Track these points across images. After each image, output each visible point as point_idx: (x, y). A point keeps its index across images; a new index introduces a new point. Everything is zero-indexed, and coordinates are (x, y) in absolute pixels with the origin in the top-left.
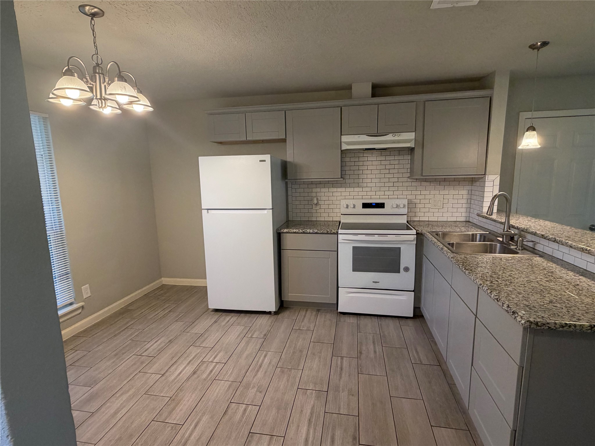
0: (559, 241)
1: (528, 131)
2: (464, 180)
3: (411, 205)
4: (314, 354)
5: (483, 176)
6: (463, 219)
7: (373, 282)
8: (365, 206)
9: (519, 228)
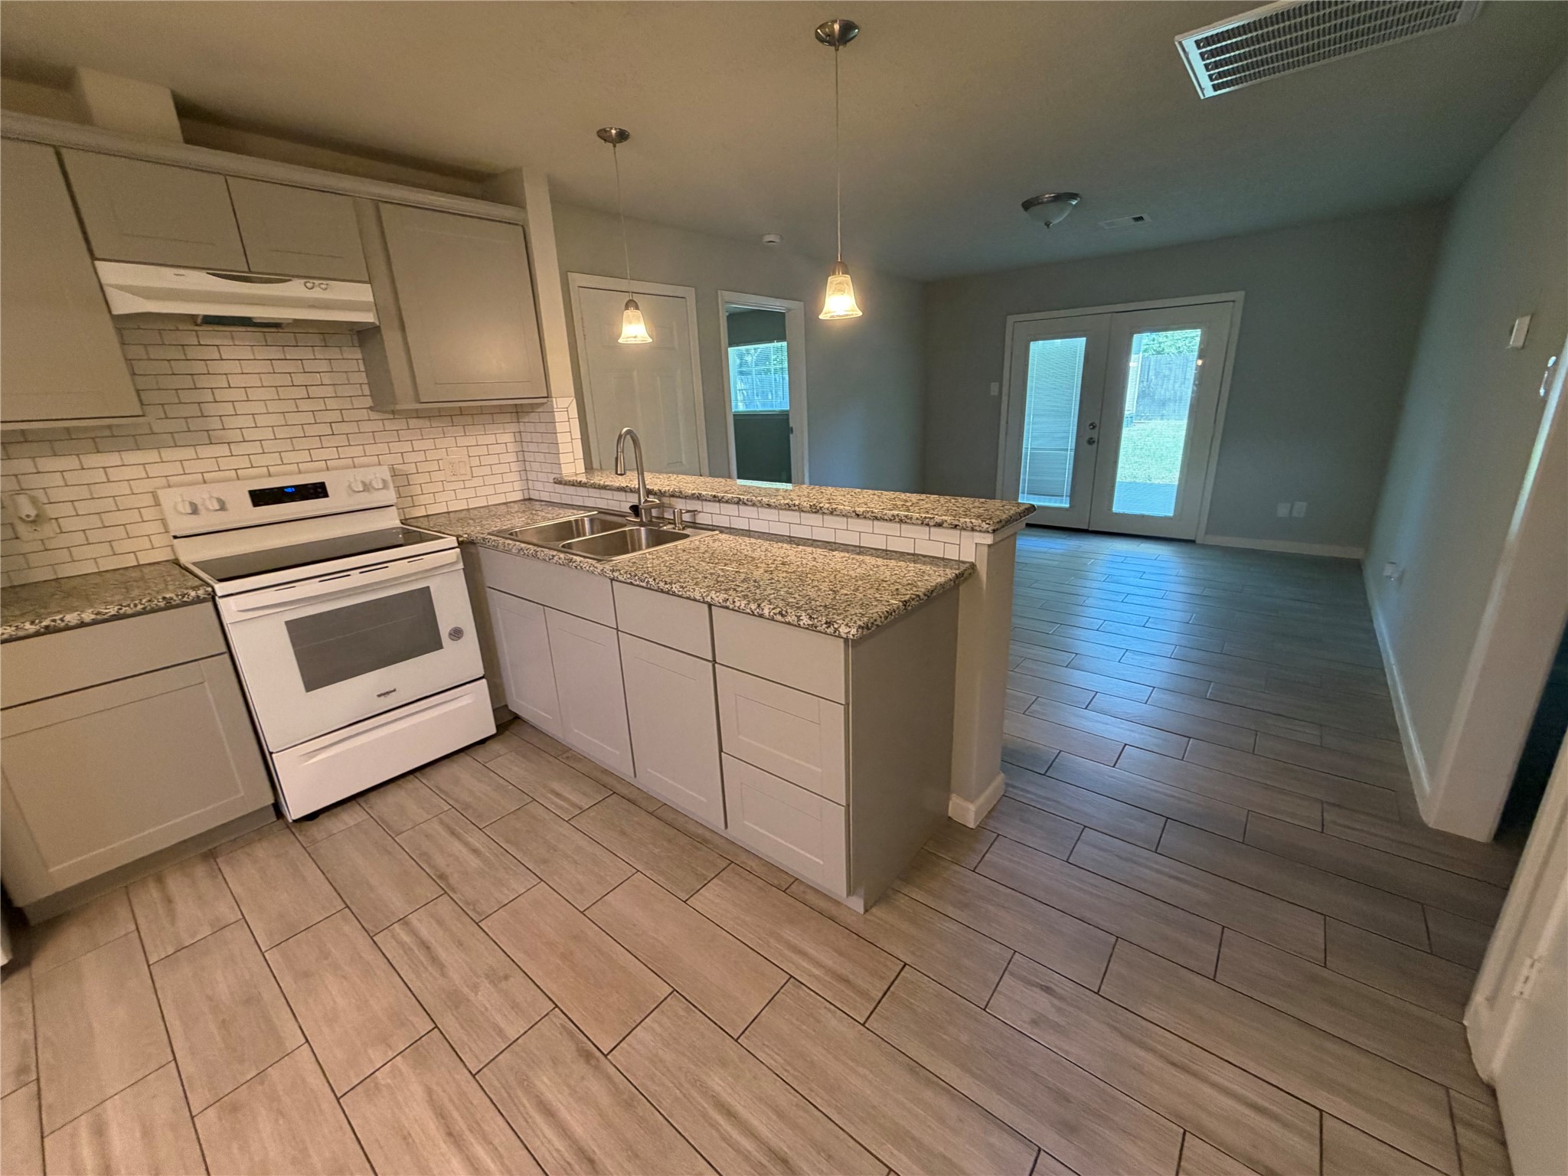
0: (747, 500)
1: (628, 309)
2: (501, 410)
3: (400, 479)
4: (307, 975)
5: (546, 399)
6: (518, 496)
7: (379, 696)
8: (260, 498)
9: (665, 492)
